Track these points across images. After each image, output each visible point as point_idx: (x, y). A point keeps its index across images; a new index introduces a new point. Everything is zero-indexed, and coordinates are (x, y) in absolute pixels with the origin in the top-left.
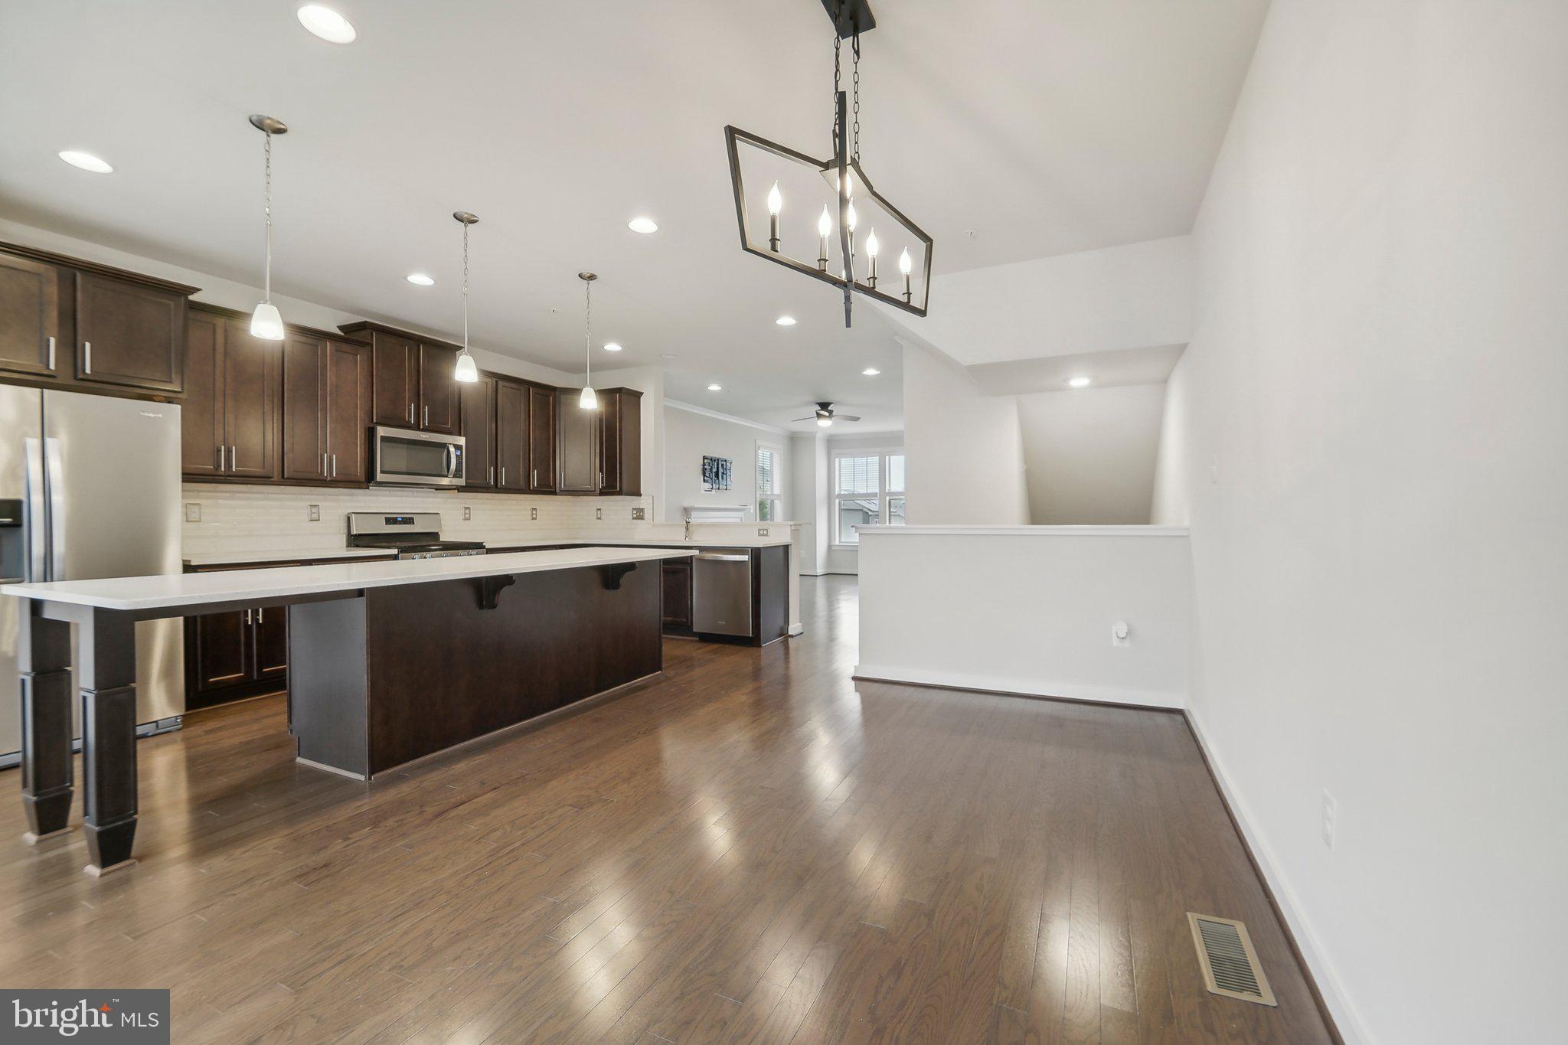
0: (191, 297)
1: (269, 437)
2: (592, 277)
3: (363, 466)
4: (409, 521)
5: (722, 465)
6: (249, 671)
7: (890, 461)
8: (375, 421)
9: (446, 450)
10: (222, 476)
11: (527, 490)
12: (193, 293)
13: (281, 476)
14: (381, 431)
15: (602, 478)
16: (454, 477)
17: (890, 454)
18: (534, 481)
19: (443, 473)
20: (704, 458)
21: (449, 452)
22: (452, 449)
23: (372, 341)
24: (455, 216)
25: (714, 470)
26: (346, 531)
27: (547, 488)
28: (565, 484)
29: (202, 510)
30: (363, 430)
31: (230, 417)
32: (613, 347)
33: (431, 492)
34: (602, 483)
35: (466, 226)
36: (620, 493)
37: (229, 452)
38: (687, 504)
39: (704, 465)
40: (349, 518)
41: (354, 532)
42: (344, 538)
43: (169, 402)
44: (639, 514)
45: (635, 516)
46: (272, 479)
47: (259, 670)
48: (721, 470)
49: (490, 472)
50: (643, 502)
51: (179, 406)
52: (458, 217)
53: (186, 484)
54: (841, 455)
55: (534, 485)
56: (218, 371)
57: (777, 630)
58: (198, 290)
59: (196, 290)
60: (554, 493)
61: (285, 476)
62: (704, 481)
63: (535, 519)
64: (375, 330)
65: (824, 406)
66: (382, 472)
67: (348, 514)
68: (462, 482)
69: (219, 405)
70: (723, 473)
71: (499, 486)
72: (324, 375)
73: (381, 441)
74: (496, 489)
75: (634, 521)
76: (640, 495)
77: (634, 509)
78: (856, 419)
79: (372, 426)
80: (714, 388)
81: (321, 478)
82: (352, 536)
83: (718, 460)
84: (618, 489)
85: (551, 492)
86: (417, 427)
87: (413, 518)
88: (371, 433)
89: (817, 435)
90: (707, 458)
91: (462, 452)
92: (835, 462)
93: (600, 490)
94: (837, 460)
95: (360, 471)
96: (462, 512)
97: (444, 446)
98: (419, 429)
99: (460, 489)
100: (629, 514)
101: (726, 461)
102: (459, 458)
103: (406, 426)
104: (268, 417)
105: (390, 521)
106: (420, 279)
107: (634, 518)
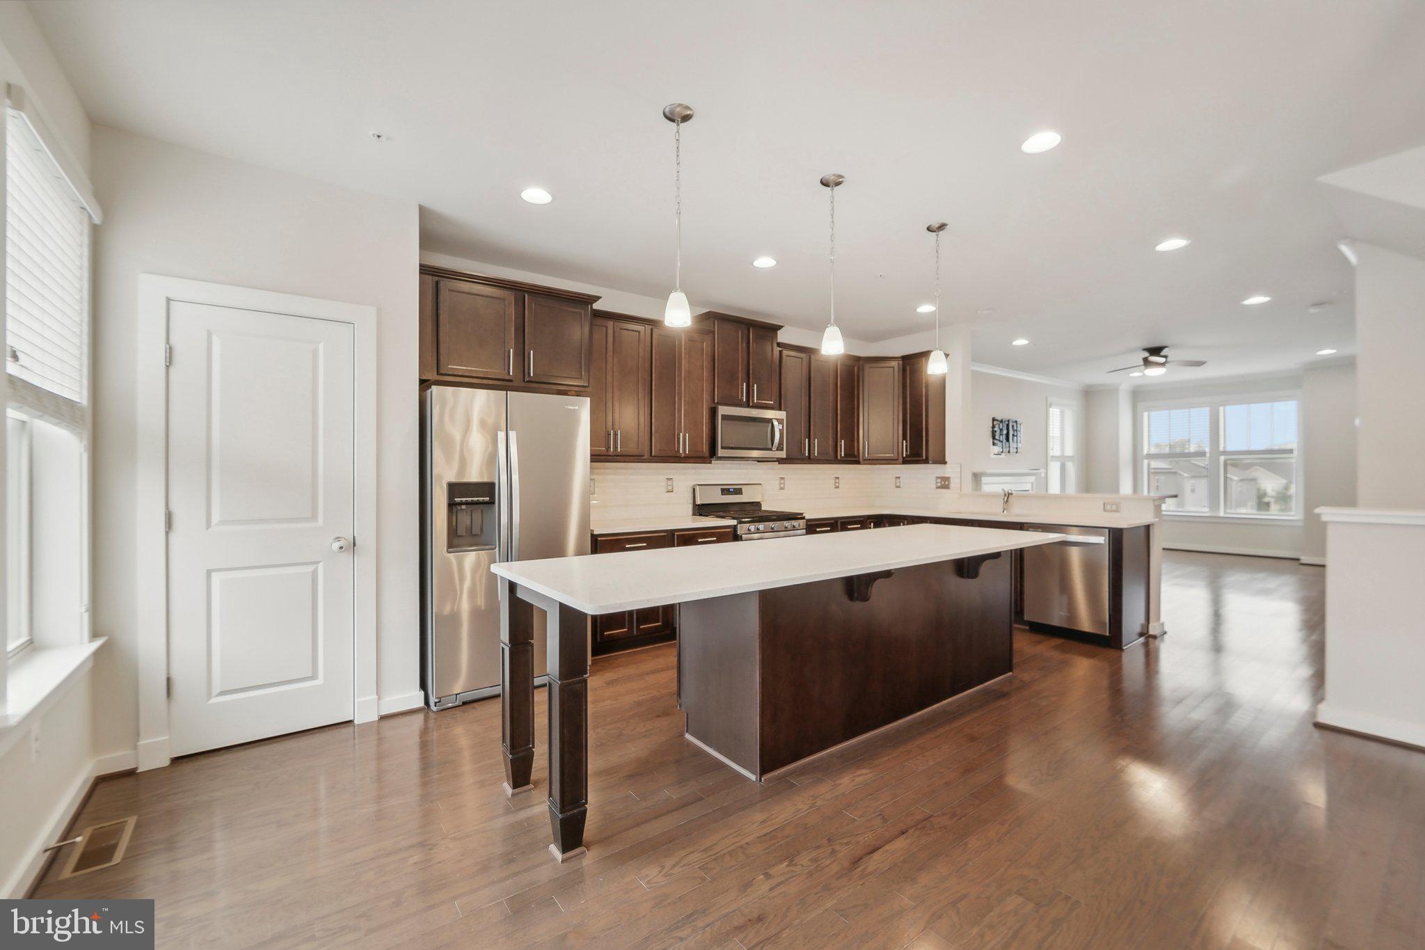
0: (596, 306)
1: (642, 420)
2: (942, 227)
3: (708, 443)
4: (738, 491)
5: (1013, 426)
6: (631, 628)
7: (1224, 412)
8: (716, 401)
9: (770, 425)
10: (610, 456)
11: (835, 460)
12: (596, 301)
13: (649, 454)
14: (723, 410)
15: (906, 446)
16: (777, 450)
17: (1225, 404)
18: (841, 451)
19: (768, 447)
20: (994, 420)
21: (773, 426)
22: (776, 423)
23: (714, 328)
24: (822, 183)
25: (1003, 432)
26: (692, 501)
27: (852, 458)
28: (868, 454)
29: (596, 484)
30: (707, 410)
31: (617, 405)
32: (926, 309)
33: (754, 464)
34: (906, 451)
35: (832, 190)
36: (926, 461)
37: (616, 435)
38: (978, 469)
39: (993, 427)
40: (694, 489)
41: (698, 502)
42: (691, 506)
43: (578, 396)
44: (944, 483)
45: (939, 485)
46: (644, 458)
47: (638, 627)
48: (1011, 432)
49: (805, 444)
50: (946, 470)
51: (589, 399)
52: (825, 183)
53: (593, 463)
54: (1149, 409)
55: (841, 455)
56: (609, 367)
57: (1138, 629)
58: (599, 298)
59: (597, 298)
60: (858, 462)
61: (653, 454)
62: (994, 444)
63: (838, 487)
64: (716, 319)
65: (1156, 351)
66: (722, 448)
67: (694, 485)
68: (783, 454)
69: (609, 395)
70: (1013, 435)
71: (812, 457)
72: (680, 363)
73: (722, 420)
74: (810, 460)
75: (939, 490)
76: (945, 463)
77: (938, 478)
78: (1199, 364)
79: (713, 406)
80: (1021, 342)
81: (678, 455)
82: (697, 505)
83: (1008, 421)
84: (924, 457)
85: (856, 461)
86: (748, 405)
87: (741, 489)
88: (713, 412)
89: (1121, 387)
90: (997, 420)
91: (783, 427)
92: (1142, 416)
93: (903, 458)
94: (1146, 414)
95: (705, 449)
96: (778, 482)
97: (770, 421)
98: (748, 406)
99: (781, 461)
100: (932, 483)
101: (1016, 422)
102: (781, 432)
103: (739, 404)
104: (641, 403)
105: (725, 491)
106: (765, 262)
107: (938, 488)
